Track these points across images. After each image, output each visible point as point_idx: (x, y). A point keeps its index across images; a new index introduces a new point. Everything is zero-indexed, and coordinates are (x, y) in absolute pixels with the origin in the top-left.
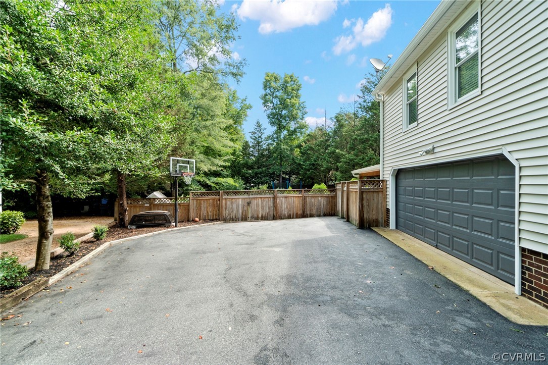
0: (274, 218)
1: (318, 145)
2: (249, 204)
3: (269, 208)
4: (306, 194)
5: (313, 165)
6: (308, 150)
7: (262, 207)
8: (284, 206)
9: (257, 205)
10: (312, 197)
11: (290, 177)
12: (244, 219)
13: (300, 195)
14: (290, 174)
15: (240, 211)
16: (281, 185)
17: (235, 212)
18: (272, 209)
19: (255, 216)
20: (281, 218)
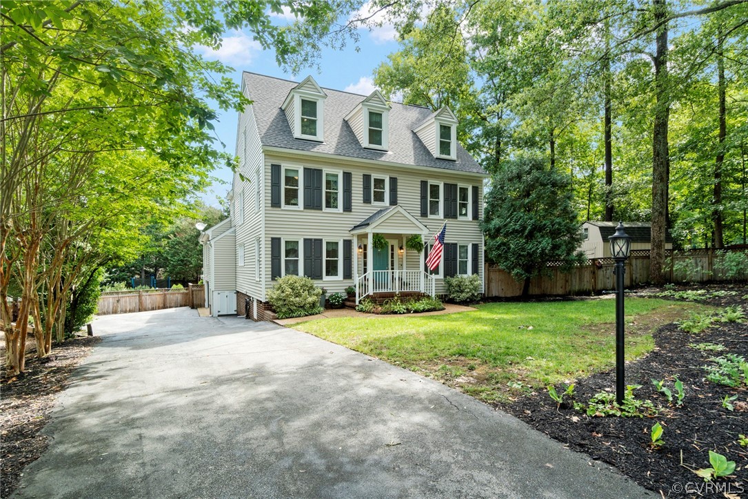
0: (140, 310)
1: (188, 240)
2: (118, 301)
3: (135, 304)
4: (166, 292)
5: (182, 261)
6: (176, 244)
7: (130, 303)
8: (148, 302)
9: (126, 302)
10: (171, 294)
11: (156, 270)
12: (115, 312)
13: (162, 293)
14: (156, 267)
15: (111, 307)
16: (143, 282)
17: (106, 308)
18: (138, 304)
19: (124, 310)
20: (145, 310)
